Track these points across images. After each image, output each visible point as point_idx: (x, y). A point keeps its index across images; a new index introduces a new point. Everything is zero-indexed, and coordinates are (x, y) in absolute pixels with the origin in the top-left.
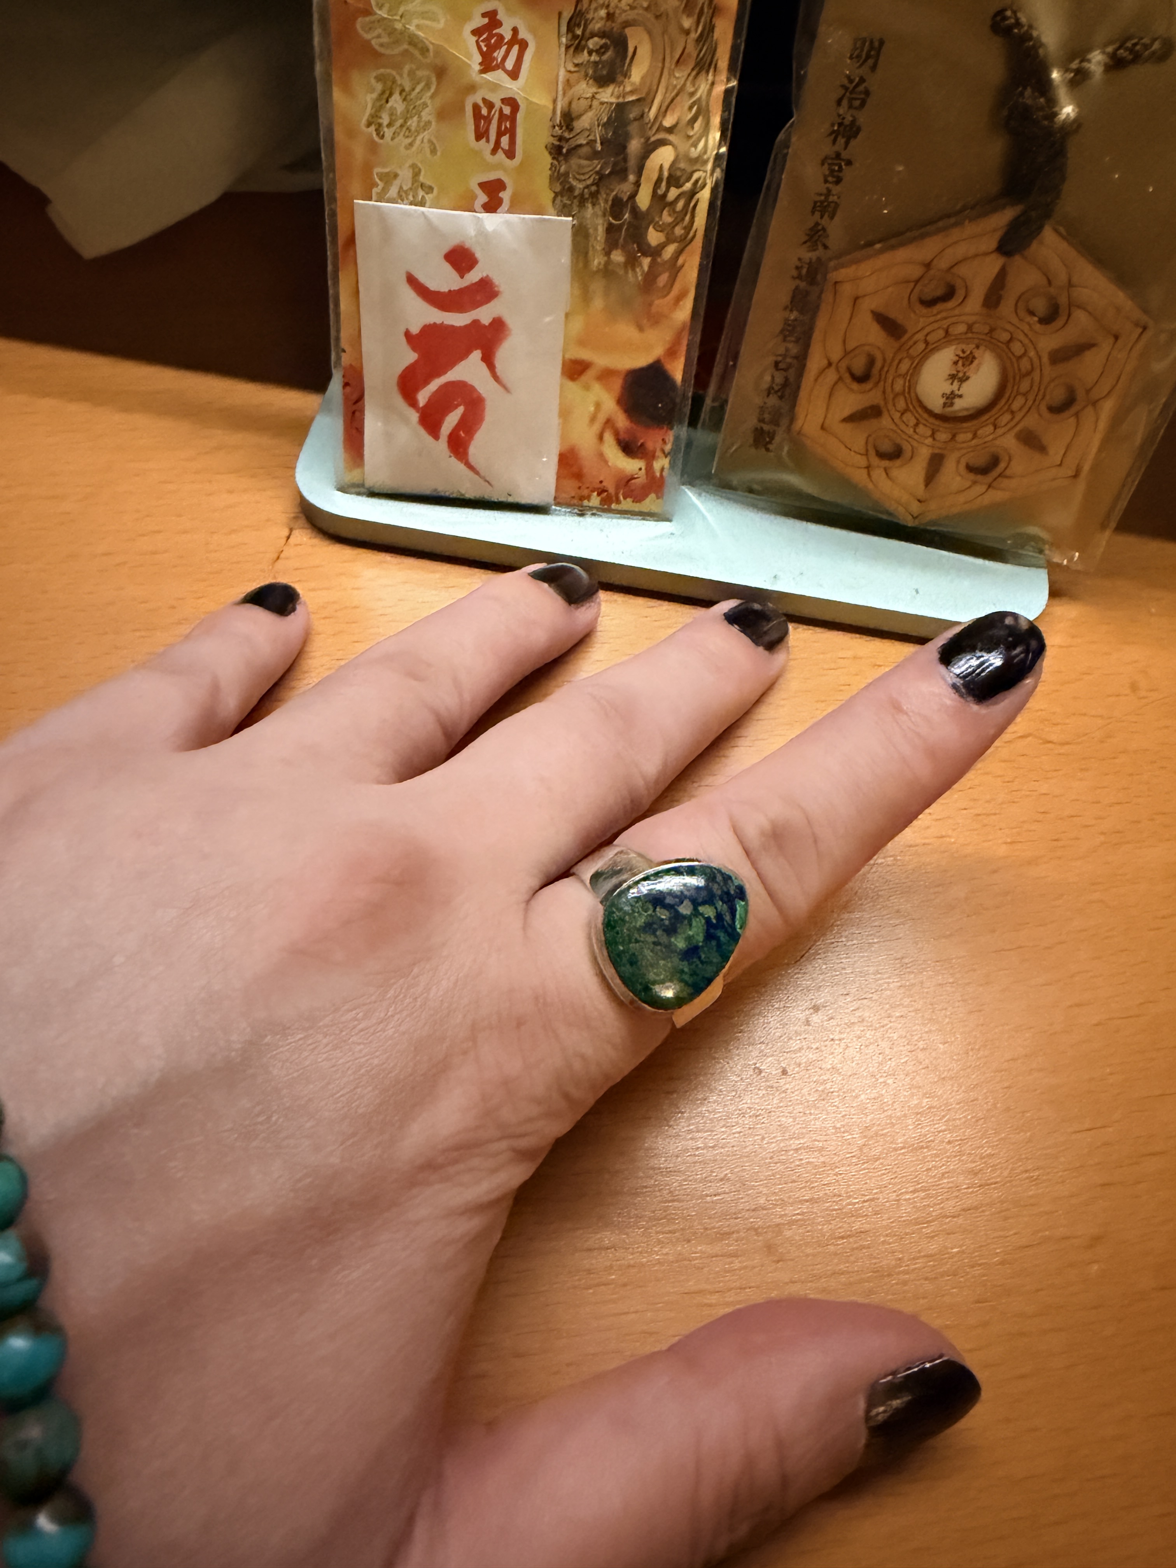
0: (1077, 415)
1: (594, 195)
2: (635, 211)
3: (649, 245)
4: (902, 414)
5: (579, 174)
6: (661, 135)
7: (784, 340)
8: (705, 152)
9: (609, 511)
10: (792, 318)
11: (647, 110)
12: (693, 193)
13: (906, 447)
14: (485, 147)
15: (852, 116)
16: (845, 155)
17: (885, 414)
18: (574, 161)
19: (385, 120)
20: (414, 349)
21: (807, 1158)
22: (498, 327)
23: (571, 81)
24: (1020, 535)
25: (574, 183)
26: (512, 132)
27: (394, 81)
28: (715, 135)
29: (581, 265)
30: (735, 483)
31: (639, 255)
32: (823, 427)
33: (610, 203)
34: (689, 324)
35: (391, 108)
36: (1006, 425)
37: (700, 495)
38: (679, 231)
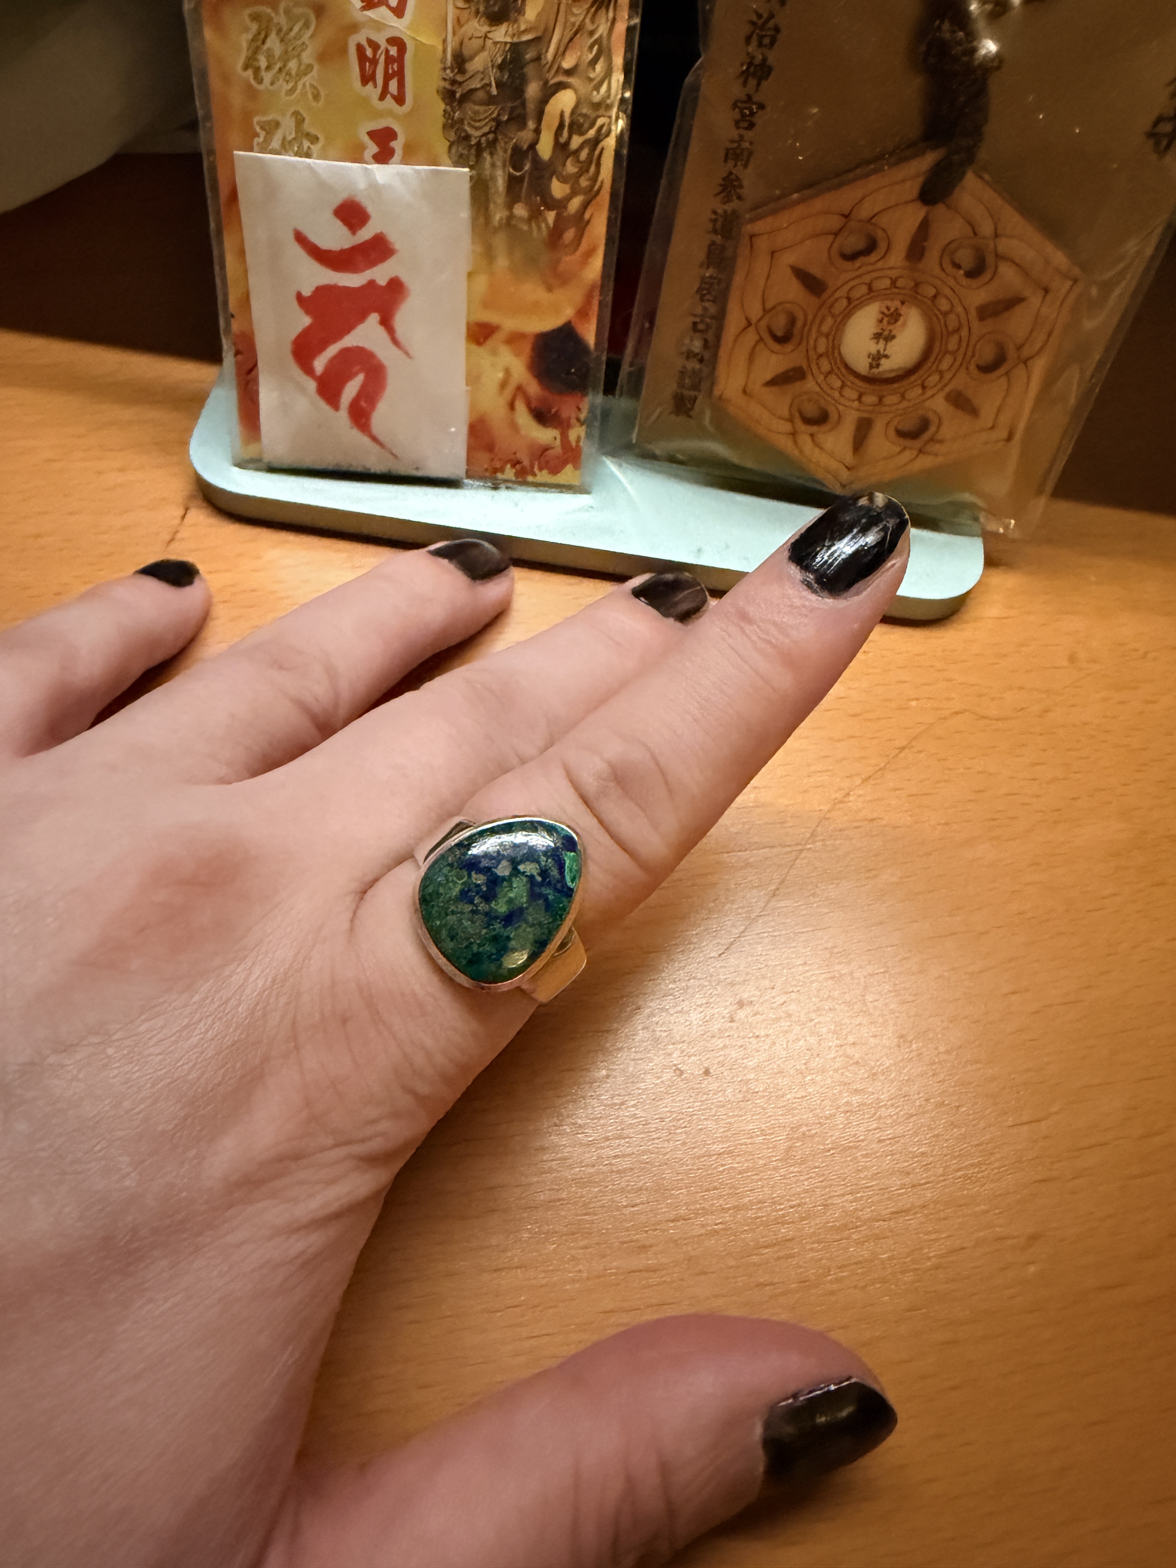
0: (1007, 374)
1: (492, 144)
2: (536, 160)
3: (551, 197)
4: (826, 377)
5: (475, 121)
6: (561, 78)
7: (702, 300)
8: (609, 96)
9: (524, 483)
10: (707, 275)
11: (544, 51)
12: (596, 142)
13: (832, 410)
14: (372, 92)
15: (763, 54)
16: (756, 98)
17: (810, 377)
18: (471, 108)
19: (263, 62)
20: (308, 312)
21: (730, 1164)
22: (396, 287)
23: (462, 21)
24: (953, 504)
25: (471, 131)
26: (400, 75)
27: (270, 19)
28: (618, 77)
29: (482, 220)
30: (658, 452)
31: (542, 208)
32: (744, 391)
33: (509, 151)
34: (599, 283)
35: (269, 49)
36: (935, 386)
37: (620, 466)
38: (584, 182)
